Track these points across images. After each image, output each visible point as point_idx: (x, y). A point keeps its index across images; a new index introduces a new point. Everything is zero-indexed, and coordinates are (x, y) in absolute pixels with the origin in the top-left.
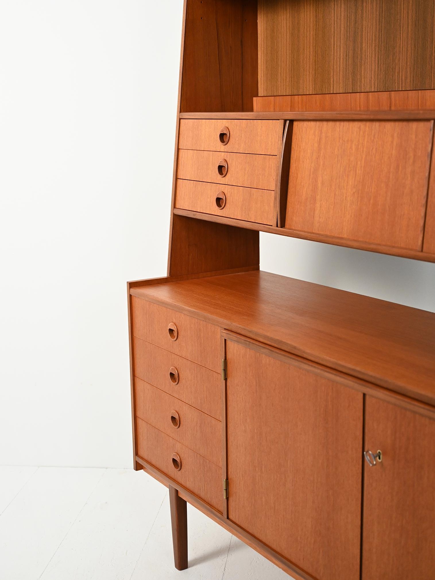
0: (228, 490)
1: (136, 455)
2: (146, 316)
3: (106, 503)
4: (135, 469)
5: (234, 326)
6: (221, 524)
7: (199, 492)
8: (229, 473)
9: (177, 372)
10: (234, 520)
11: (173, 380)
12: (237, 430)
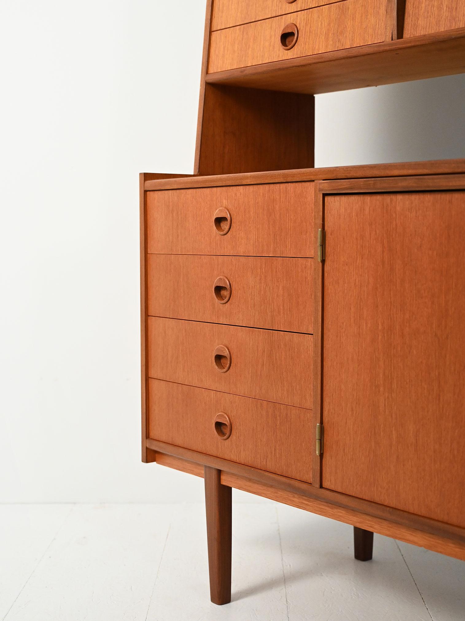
0: (322, 441)
1: (147, 438)
2: (173, 214)
3: (84, 537)
4: (145, 460)
5: (341, 170)
6: (303, 506)
7: (264, 463)
8: (325, 413)
9: (228, 282)
10: (332, 487)
11: (219, 298)
12: (343, 337)
